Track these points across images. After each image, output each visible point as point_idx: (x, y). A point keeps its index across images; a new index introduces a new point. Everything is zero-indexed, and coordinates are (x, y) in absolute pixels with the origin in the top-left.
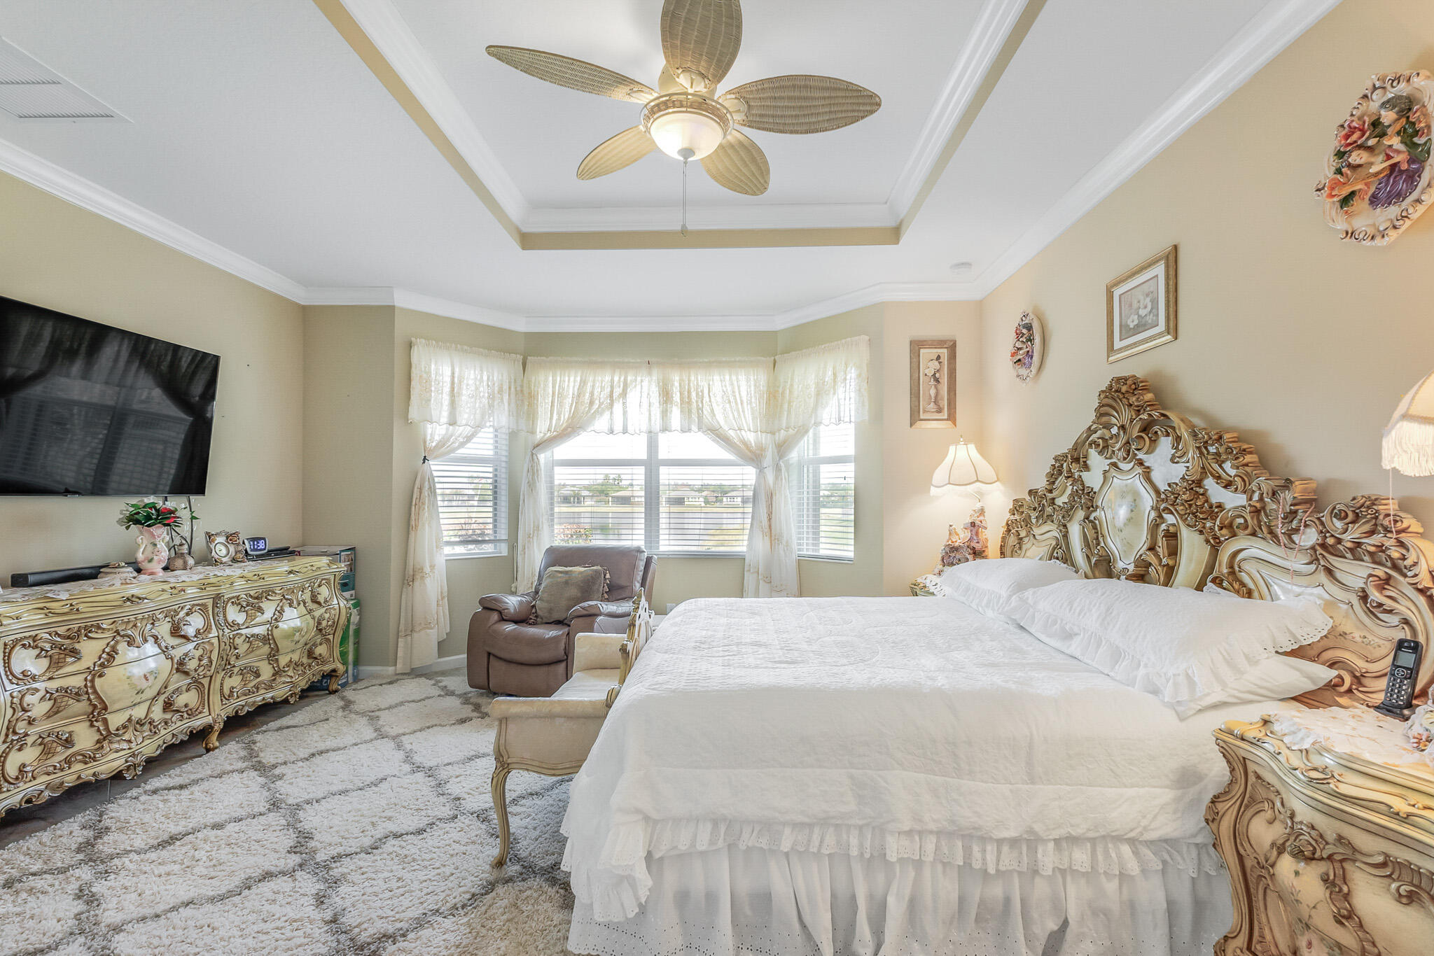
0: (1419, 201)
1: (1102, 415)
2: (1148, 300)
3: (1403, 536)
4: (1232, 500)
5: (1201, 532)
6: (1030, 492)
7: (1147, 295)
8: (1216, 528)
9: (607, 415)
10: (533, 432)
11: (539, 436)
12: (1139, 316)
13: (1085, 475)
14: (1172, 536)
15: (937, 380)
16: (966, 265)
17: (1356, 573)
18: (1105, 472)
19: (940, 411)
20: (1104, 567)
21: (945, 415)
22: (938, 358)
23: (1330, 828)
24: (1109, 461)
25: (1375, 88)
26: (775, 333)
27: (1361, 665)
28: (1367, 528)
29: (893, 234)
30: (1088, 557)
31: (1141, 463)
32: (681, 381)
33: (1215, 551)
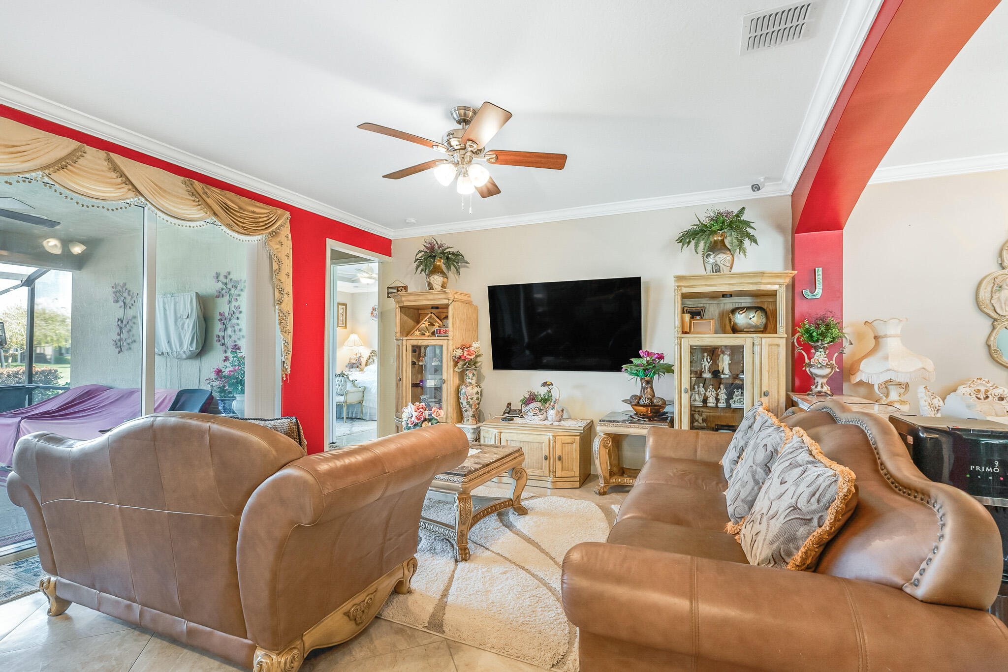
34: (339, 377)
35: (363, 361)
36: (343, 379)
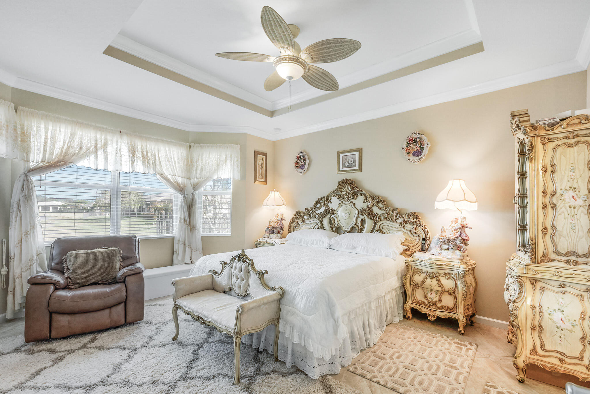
0: (422, 158)
1: (340, 188)
2: (352, 160)
3: (419, 219)
4: (380, 212)
5: (373, 220)
6: (306, 209)
7: (352, 158)
8: (378, 219)
9: (92, 157)
10: (27, 161)
11: (32, 164)
12: (349, 163)
13: (329, 204)
14: (363, 221)
15: (262, 167)
16: (279, 129)
17: (409, 227)
18: (339, 204)
19: (262, 178)
20: (338, 230)
21: (264, 180)
22: (262, 159)
23: (435, 271)
24: (341, 201)
25: (415, 133)
26: (188, 132)
27: (410, 245)
28: (413, 218)
29: (272, 114)
30: (331, 227)
31: (352, 202)
32: (142, 146)
33: (375, 224)
34: (239, 261)
35: (286, 224)
36: (244, 266)
